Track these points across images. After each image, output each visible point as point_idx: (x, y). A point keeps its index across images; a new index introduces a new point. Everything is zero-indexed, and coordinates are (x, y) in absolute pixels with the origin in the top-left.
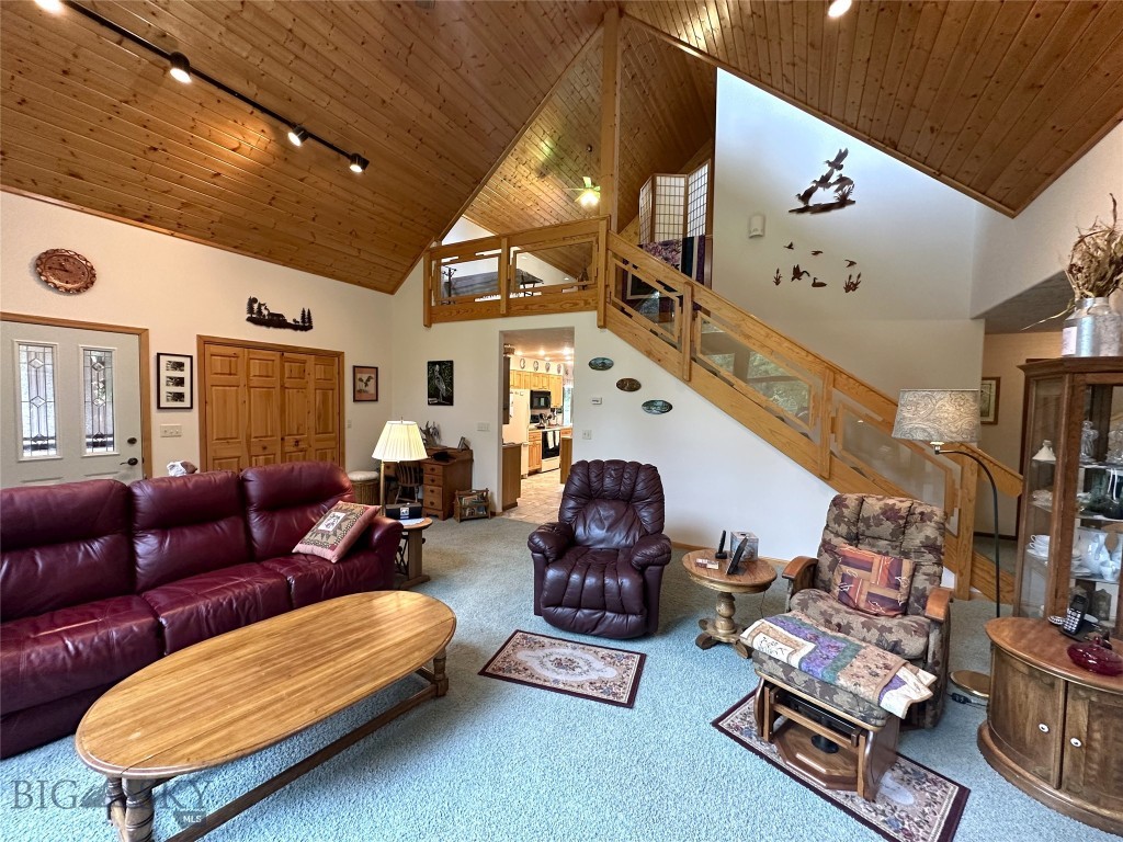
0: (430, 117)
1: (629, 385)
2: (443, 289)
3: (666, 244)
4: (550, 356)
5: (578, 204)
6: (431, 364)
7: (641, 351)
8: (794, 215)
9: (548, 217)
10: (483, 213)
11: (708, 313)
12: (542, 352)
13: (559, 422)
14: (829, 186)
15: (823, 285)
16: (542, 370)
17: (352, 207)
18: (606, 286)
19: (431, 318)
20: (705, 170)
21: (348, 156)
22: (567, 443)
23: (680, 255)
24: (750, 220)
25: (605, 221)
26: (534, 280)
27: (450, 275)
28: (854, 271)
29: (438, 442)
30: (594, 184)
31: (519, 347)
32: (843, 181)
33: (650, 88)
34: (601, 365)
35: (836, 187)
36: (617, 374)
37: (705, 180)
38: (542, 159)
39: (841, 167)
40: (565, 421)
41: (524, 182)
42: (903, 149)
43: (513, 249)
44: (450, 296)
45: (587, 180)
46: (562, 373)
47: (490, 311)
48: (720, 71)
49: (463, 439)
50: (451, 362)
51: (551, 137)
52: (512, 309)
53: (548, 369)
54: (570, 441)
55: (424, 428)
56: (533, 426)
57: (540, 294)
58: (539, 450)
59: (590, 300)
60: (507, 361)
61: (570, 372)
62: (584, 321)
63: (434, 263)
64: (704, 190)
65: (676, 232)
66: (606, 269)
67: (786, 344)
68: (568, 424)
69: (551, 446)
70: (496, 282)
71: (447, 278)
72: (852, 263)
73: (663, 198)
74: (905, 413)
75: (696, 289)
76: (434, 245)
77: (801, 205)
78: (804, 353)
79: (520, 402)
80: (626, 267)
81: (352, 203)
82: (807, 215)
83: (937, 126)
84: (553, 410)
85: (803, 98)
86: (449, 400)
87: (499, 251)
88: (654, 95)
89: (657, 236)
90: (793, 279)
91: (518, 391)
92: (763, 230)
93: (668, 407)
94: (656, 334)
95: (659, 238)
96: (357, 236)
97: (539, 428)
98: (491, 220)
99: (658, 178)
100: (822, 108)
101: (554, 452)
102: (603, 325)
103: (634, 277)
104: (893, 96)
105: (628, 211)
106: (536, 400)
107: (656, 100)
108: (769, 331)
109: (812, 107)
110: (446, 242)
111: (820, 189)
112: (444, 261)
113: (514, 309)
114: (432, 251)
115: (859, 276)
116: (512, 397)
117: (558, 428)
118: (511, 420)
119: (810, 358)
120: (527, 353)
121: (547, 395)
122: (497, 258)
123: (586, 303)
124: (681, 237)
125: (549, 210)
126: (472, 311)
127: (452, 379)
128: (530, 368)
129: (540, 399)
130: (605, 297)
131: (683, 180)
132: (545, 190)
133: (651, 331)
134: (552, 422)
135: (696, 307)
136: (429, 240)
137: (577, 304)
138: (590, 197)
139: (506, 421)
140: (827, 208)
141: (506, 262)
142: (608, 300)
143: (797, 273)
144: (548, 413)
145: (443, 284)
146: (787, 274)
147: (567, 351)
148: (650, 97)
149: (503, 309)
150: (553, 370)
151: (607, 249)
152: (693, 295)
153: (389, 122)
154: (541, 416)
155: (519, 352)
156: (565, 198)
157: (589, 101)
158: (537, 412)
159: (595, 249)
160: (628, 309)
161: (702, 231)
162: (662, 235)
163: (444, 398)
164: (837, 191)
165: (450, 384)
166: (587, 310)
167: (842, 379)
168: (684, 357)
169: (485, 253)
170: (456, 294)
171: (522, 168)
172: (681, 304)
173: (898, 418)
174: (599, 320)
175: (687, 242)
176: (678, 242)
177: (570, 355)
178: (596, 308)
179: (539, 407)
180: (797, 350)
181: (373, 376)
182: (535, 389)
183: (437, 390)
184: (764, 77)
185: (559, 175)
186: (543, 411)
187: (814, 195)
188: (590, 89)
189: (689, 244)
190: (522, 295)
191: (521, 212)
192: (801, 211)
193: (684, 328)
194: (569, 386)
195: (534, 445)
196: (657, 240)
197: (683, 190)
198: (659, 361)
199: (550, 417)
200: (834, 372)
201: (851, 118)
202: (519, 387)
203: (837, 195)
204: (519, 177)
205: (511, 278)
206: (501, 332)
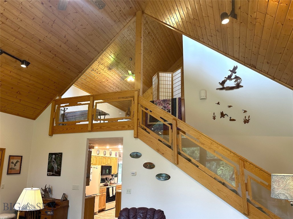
0: (60, 46)
1: (149, 166)
2: (60, 117)
3: (164, 101)
4: (112, 149)
5: (126, 81)
6: (51, 154)
7: (154, 149)
8: (219, 91)
9: (112, 86)
10: (82, 83)
11: (184, 133)
12: (108, 147)
13: (116, 182)
14: (232, 79)
15: (234, 120)
16: (108, 155)
17: (19, 81)
18: (138, 119)
19: (53, 131)
20: (179, 71)
21: (20, 61)
22: (119, 194)
23: (170, 106)
24: (200, 93)
25: (137, 92)
26: (105, 114)
27: (64, 111)
28: (247, 114)
29: (50, 196)
30: (133, 73)
31: (97, 145)
32: (237, 78)
33: (156, 37)
34: (136, 155)
35: (234, 80)
36: (144, 160)
37: (180, 75)
38: (110, 63)
39: (235, 73)
40: (118, 181)
41: (102, 71)
42: (258, 68)
43: (95, 101)
44: (63, 121)
45: (130, 72)
46: (117, 157)
47: (83, 129)
48: (183, 36)
49: (64, 194)
50: (61, 154)
51: (114, 54)
52: (94, 128)
53: (111, 155)
54: (120, 193)
55: (44, 188)
56: (102, 184)
57: (107, 122)
58: (104, 198)
59: (131, 125)
60: (90, 153)
61: (122, 156)
62: (128, 135)
63: (57, 106)
64: (180, 79)
65: (168, 95)
66: (138, 112)
67: (220, 148)
68: (120, 183)
69: (111, 195)
70: (87, 115)
71: (63, 112)
72: (245, 111)
73: (162, 81)
74: (274, 185)
75: (178, 122)
76: (57, 98)
77: (221, 87)
78: (229, 152)
79: (96, 172)
80: (147, 111)
81: (20, 80)
82: (224, 91)
83: (269, 62)
84: (112, 176)
85: (216, 47)
86: (58, 173)
87: (89, 102)
88: (158, 40)
89: (160, 97)
90: (221, 117)
91: (95, 166)
92: (206, 96)
93: (168, 177)
94: (161, 141)
95: (161, 98)
96: (20, 94)
97: (105, 185)
98: (86, 86)
99: (160, 74)
100: (225, 51)
101: (112, 199)
102: (137, 136)
103: (150, 115)
104: (251, 50)
105: (148, 84)
106: (104, 171)
107: (158, 41)
108: (212, 141)
109: (221, 51)
110: (64, 97)
111: (228, 81)
112: (61, 105)
113: (95, 128)
114: (56, 101)
115: (249, 117)
116: (92, 170)
117: (115, 185)
118: (90, 183)
119: (232, 154)
120: (100, 147)
121: (109, 168)
122: (88, 105)
123: (129, 126)
124: (171, 98)
125: (113, 83)
126: (74, 128)
127: (61, 162)
128: (102, 155)
129: (106, 170)
130: (137, 124)
131: (170, 75)
132: (111, 75)
133: (159, 140)
134: (112, 182)
135: (178, 129)
136: (56, 96)
137: (125, 127)
138: (131, 79)
139: (88, 184)
140: (232, 88)
141: (92, 106)
142: (139, 125)
143: (223, 115)
144: (110, 177)
145: (60, 114)
146: (218, 115)
147: (120, 147)
148: (156, 40)
149: (89, 128)
150: (113, 155)
151: (138, 103)
152: (177, 124)
153: (41, 48)
154: (106, 179)
155: (96, 147)
156: (120, 78)
157: (130, 41)
158: (104, 177)
159: (133, 102)
160: (148, 130)
161: (179, 96)
162: (162, 97)
163: (56, 172)
164: (235, 82)
165: (60, 165)
166: (129, 130)
167: (247, 164)
168: (174, 153)
169: (82, 103)
170: (67, 119)
171: (101, 66)
172: (172, 128)
173: (272, 188)
174: (134, 134)
175: (174, 100)
176: (169, 100)
177: (122, 148)
178: (133, 129)
179: (106, 174)
180: (226, 150)
181: (19, 160)
182: (103, 165)
183: (53, 168)
184: (200, 39)
185: (117, 69)
186: (107, 176)
187: (226, 83)
188: (131, 37)
189: (174, 101)
190: (99, 122)
191: (100, 84)
192: (221, 89)
193: (173, 139)
194: (121, 163)
195: (102, 195)
196: (160, 99)
197: (171, 78)
198: (163, 154)
199: (111, 179)
200: (243, 161)
201: (236, 56)
202: (95, 165)
203: (235, 83)
204: (99, 69)
205: (94, 113)
206: (88, 139)
